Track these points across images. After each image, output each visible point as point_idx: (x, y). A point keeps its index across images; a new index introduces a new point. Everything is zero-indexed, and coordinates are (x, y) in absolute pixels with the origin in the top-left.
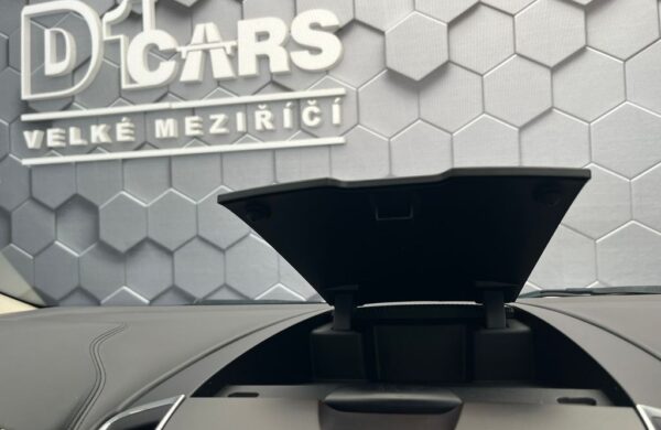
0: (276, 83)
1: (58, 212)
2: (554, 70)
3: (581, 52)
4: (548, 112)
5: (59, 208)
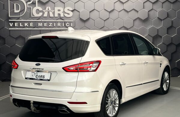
0: (61, 18)
2: (105, 21)
3: (108, 18)
5: (16, 38)
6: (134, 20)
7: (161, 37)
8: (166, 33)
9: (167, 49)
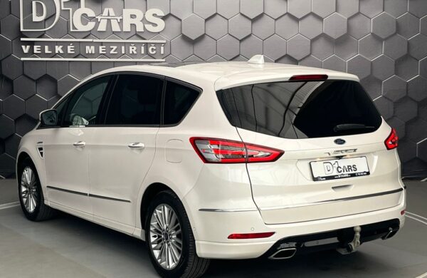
0: (138, 35)
1: (37, 81)
2: (241, 41)
3: (250, 36)
4: (238, 56)
5: (38, 79)
6: (313, 41)
7: (380, 82)
8: (393, 72)
9: (394, 112)
